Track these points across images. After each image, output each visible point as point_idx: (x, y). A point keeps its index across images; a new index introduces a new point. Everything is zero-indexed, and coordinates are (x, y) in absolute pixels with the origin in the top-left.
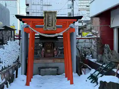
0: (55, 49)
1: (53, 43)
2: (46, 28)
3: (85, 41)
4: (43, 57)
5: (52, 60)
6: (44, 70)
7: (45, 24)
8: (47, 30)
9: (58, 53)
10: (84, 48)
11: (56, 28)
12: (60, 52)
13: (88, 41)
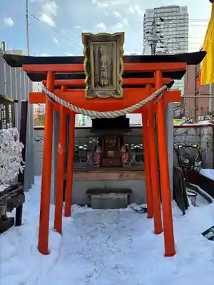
0: (123, 150)
1: (119, 136)
2: (92, 91)
3: (186, 132)
4: (98, 166)
5: (118, 174)
6: (98, 196)
7: (89, 78)
8: (97, 97)
9: (130, 157)
10: (184, 146)
11: (121, 91)
12: (134, 157)
13: (192, 131)
